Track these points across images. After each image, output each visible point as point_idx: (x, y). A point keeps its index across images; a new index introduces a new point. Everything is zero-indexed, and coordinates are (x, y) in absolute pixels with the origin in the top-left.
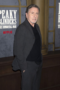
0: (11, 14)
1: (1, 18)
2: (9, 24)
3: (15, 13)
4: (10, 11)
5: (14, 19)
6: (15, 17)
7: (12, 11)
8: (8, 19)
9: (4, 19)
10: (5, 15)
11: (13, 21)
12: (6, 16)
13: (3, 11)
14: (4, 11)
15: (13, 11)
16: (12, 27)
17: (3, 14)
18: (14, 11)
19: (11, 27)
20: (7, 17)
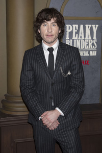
0: (88, 31)
2: (84, 49)
3: (95, 30)
4: (87, 26)
5: (93, 40)
9: (75, 40)
15: (92, 27)
16: (89, 53)
18: (94, 26)
20: (81, 37)
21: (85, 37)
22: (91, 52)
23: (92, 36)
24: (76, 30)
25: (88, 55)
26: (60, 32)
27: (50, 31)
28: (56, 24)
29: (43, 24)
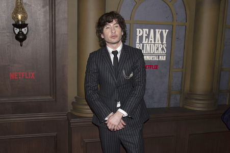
1: (142, 43)
2: (154, 53)
3: (165, 35)
4: (157, 30)
5: (163, 44)
6: (165, 42)
7: (160, 30)
8: (152, 45)
9: (145, 45)
10: (148, 37)
11: (160, 49)
12: (150, 39)
13: (144, 30)
14: (147, 30)
15: (162, 32)
16: (158, 58)
17: (145, 35)
18: (164, 31)
19: (156, 59)
20: (151, 41)
21: (155, 41)
22: (160, 57)
23: (162, 41)
24: (146, 34)
25: (158, 60)
26: (122, 34)
27: (114, 32)
28: (118, 25)
29: (105, 27)
